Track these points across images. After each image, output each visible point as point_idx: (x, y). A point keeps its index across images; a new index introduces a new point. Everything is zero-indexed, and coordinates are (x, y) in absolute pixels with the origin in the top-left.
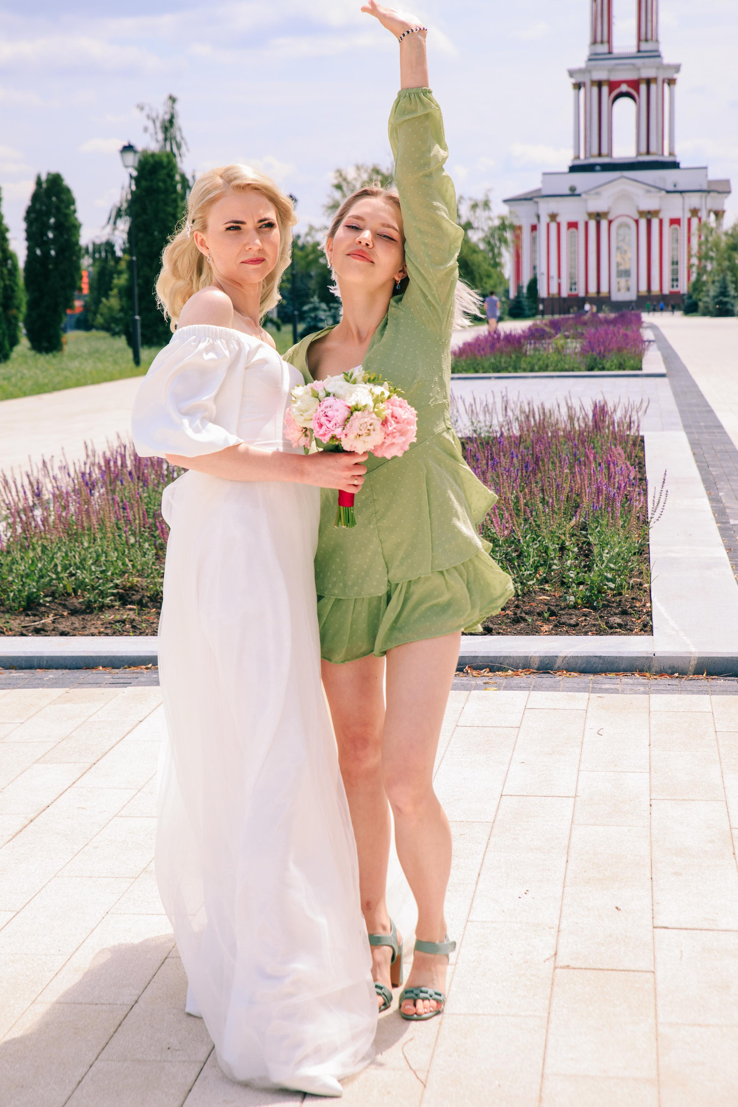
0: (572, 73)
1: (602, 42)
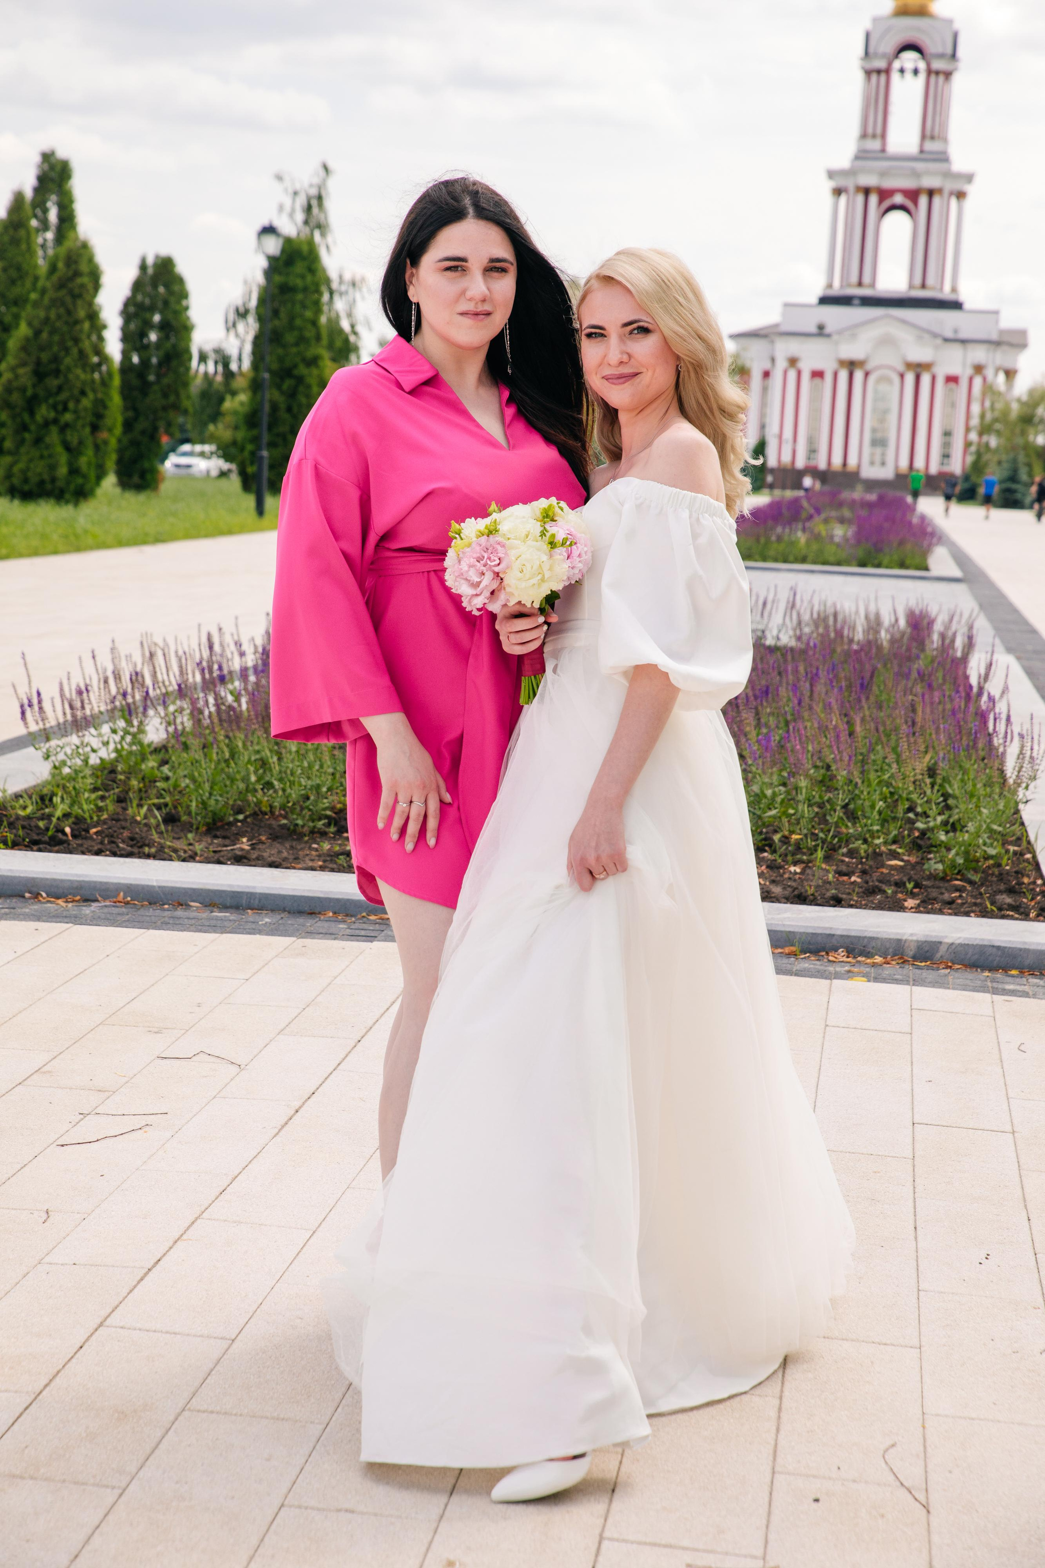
0: (831, 174)
1: (874, 136)
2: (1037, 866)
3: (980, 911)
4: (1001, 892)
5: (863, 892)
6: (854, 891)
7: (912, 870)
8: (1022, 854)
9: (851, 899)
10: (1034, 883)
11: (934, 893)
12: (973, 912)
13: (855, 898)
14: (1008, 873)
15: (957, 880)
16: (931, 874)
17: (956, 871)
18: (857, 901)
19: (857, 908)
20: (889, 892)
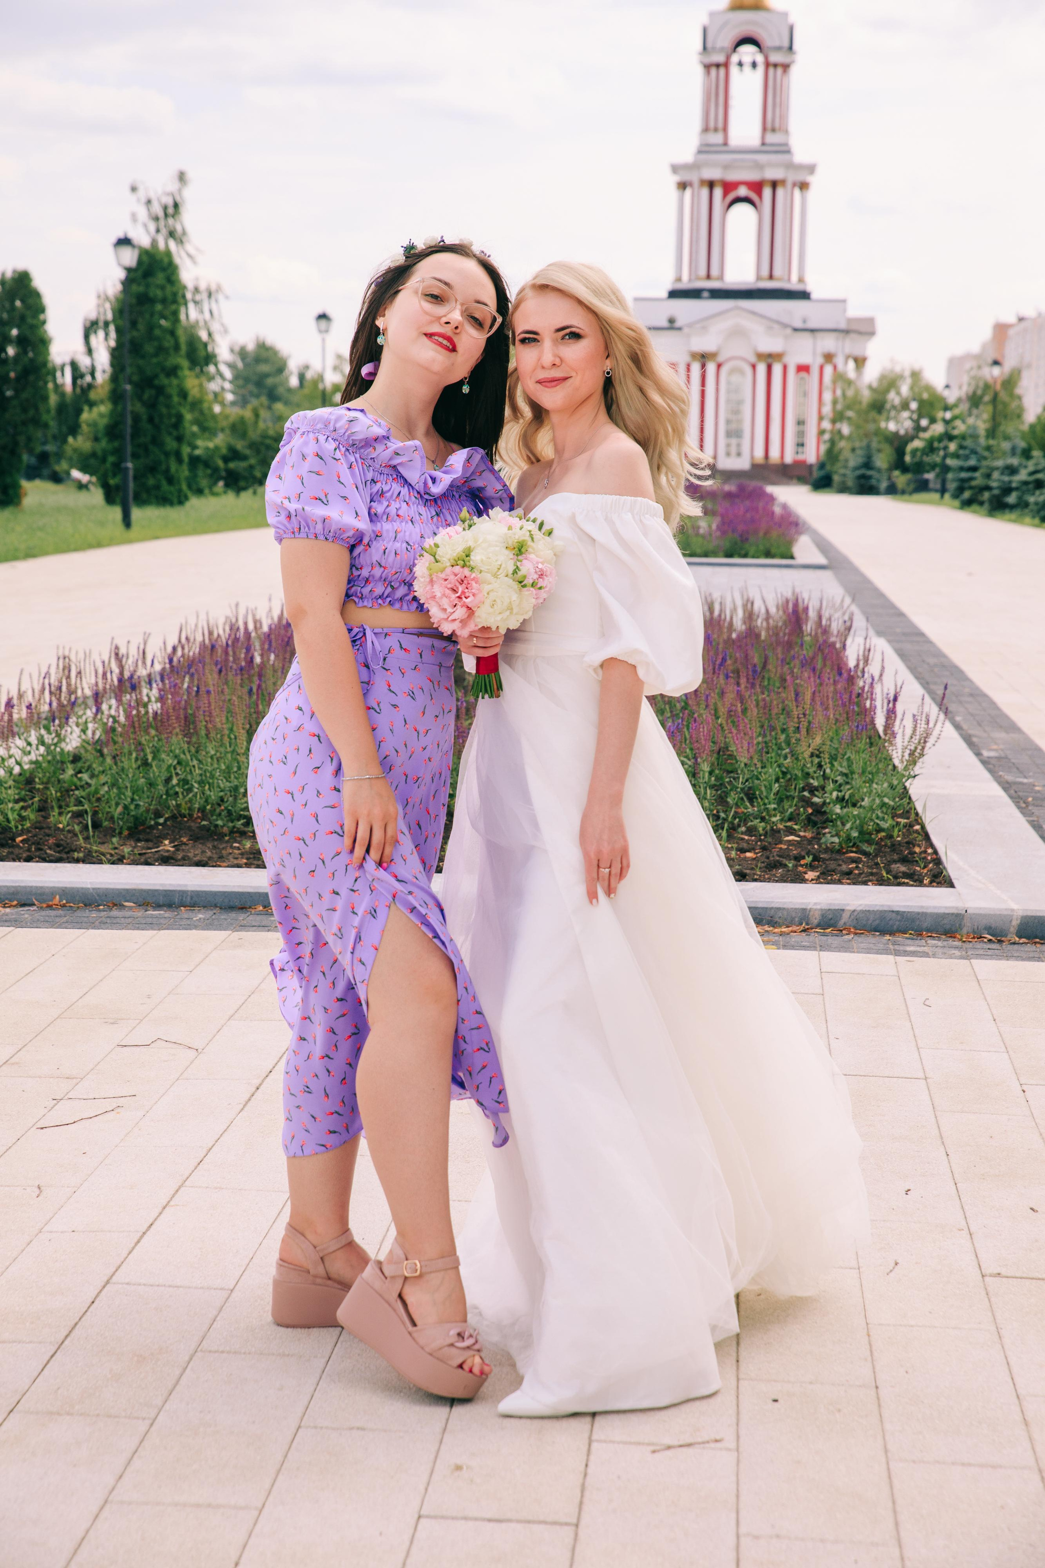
0: (675, 169)
2: (927, 837)
3: (877, 880)
4: (895, 862)
5: (766, 867)
6: (757, 866)
7: (809, 845)
8: (911, 826)
9: (754, 874)
10: (925, 852)
11: (832, 865)
12: (870, 881)
13: (759, 873)
14: (900, 843)
15: (852, 852)
16: (827, 848)
17: (851, 844)
18: (760, 876)
19: (761, 881)
20: (790, 865)
